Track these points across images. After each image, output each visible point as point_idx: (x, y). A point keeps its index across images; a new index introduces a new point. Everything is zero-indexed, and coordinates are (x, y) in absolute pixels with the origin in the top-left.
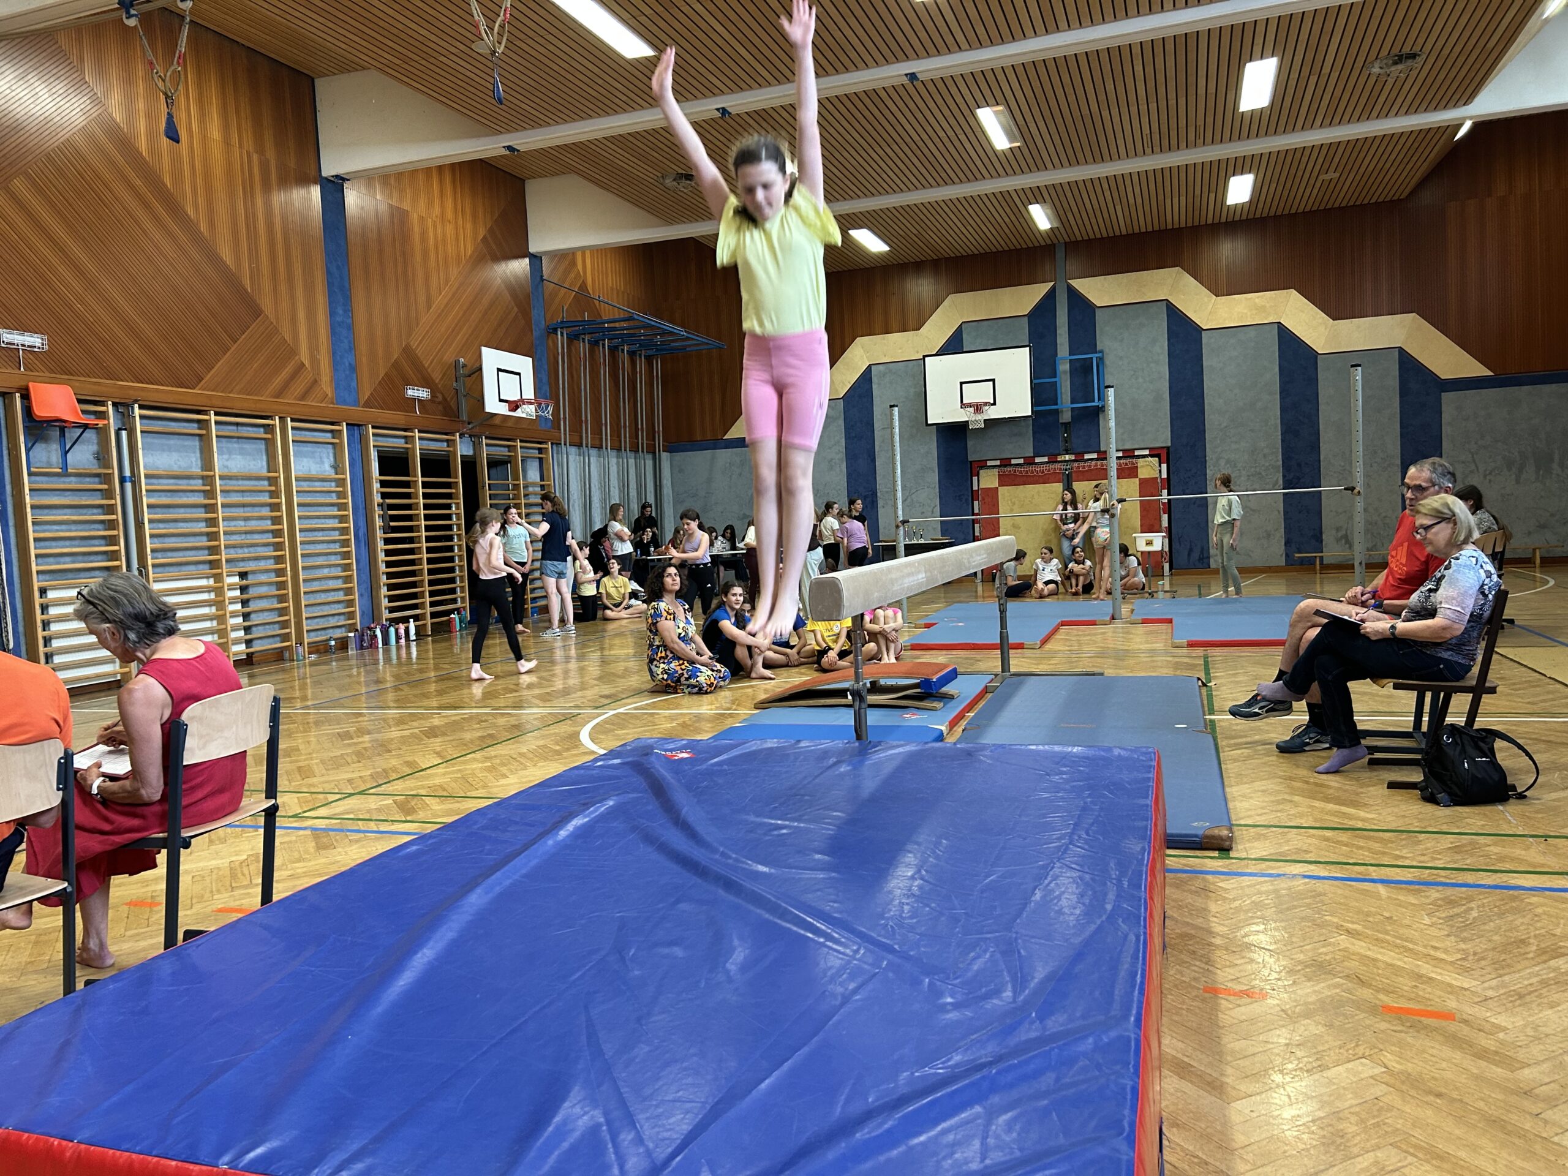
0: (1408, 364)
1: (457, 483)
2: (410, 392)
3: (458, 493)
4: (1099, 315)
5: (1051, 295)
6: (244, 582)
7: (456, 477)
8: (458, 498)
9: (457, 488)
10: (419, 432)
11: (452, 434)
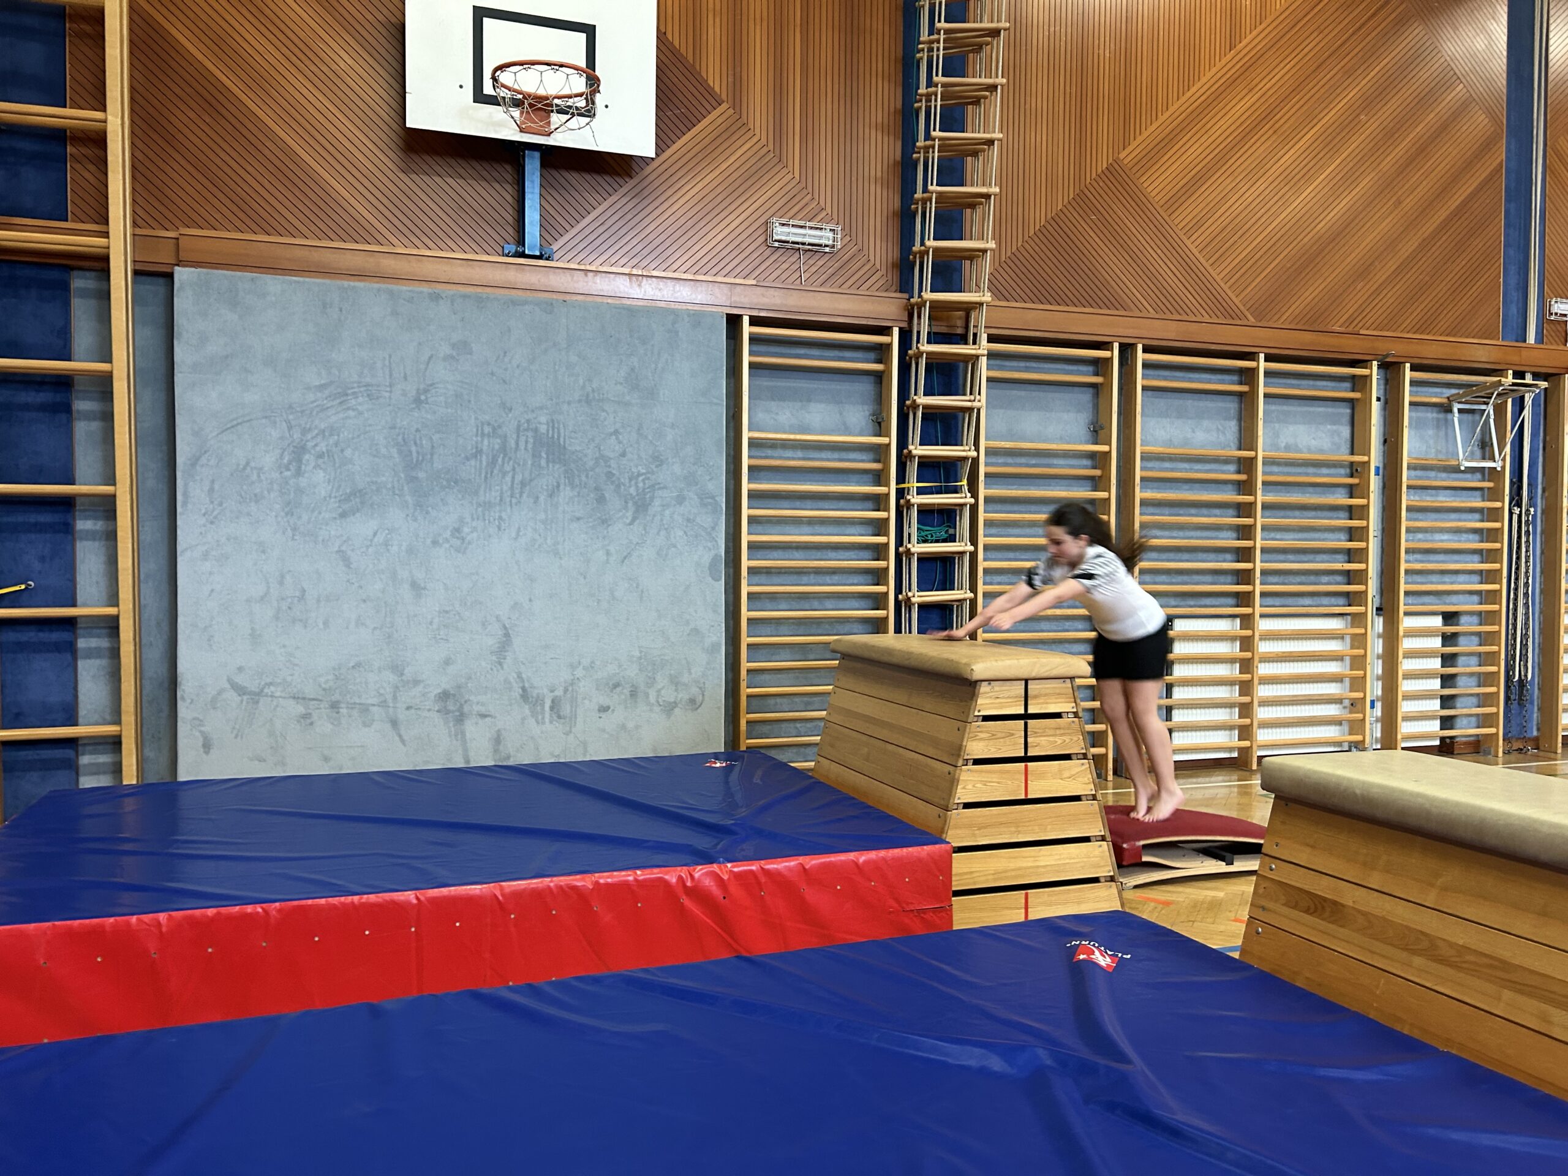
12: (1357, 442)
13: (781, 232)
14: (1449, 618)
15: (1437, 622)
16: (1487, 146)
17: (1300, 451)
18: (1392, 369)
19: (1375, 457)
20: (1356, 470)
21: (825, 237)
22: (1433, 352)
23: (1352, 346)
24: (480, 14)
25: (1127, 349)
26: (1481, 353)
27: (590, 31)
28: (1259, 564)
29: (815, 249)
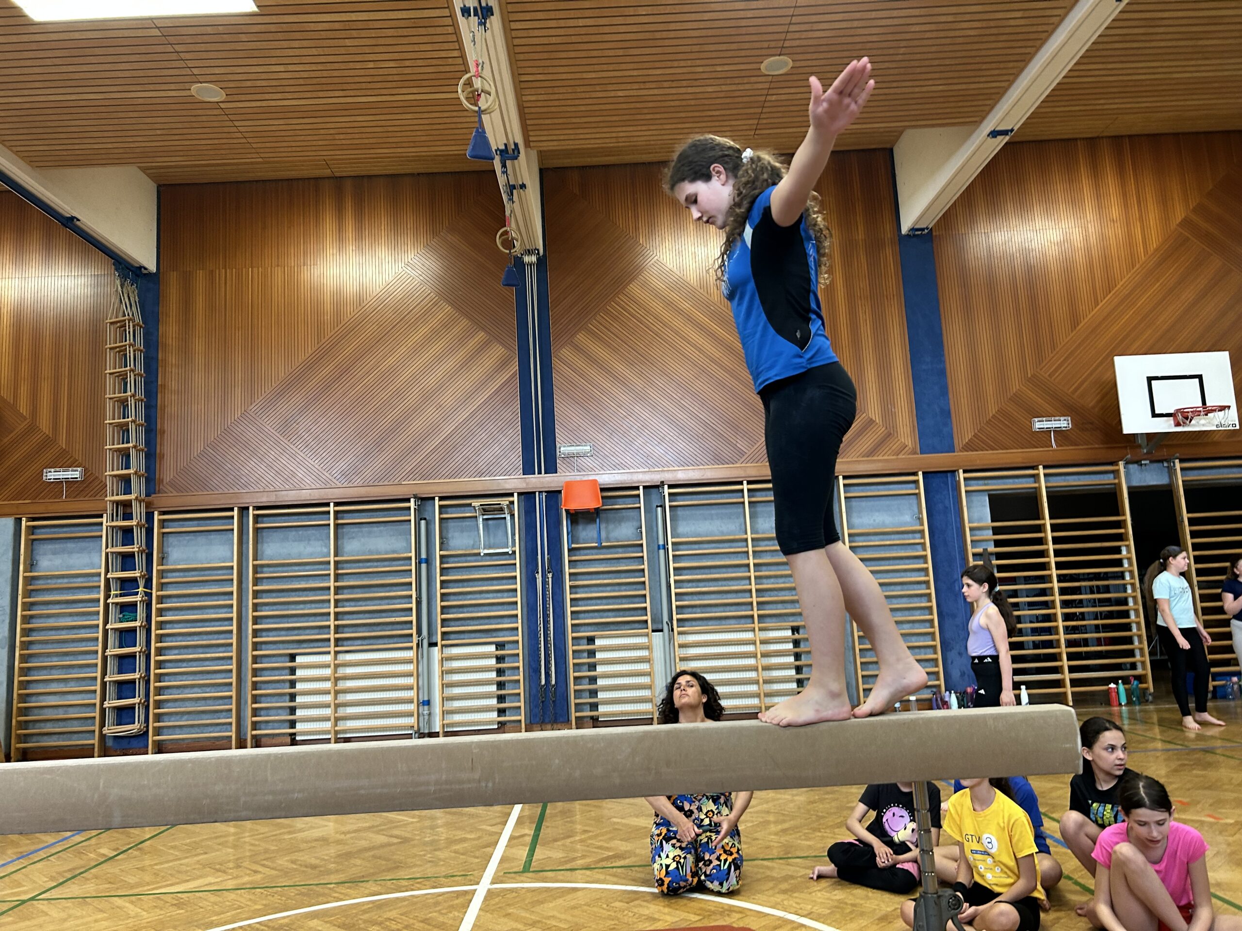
1: (1125, 521)
2: (1039, 424)
3: (1127, 533)
6: (797, 636)
7: (1124, 514)
8: (1127, 539)
9: (1125, 527)
10: (1045, 467)
11: (1114, 463)
13: (51, 475)
14: (500, 646)
15: (492, 648)
17: (380, 553)
18: (425, 501)
20: (407, 561)
23: (395, 491)
25: (244, 510)
28: (332, 623)
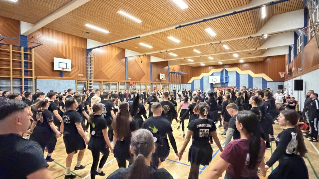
0: (263, 79)
2: (157, 80)
4: (228, 72)
5: (223, 70)
11: (160, 83)
12: (117, 87)
13: (79, 75)
16: (124, 69)
18: (118, 82)
19: (118, 88)
20: (117, 89)
21: (82, 75)
22: (121, 81)
23: (116, 81)
24: (59, 63)
25: (102, 82)
26: (124, 81)
27: (66, 63)
29: (81, 76)
